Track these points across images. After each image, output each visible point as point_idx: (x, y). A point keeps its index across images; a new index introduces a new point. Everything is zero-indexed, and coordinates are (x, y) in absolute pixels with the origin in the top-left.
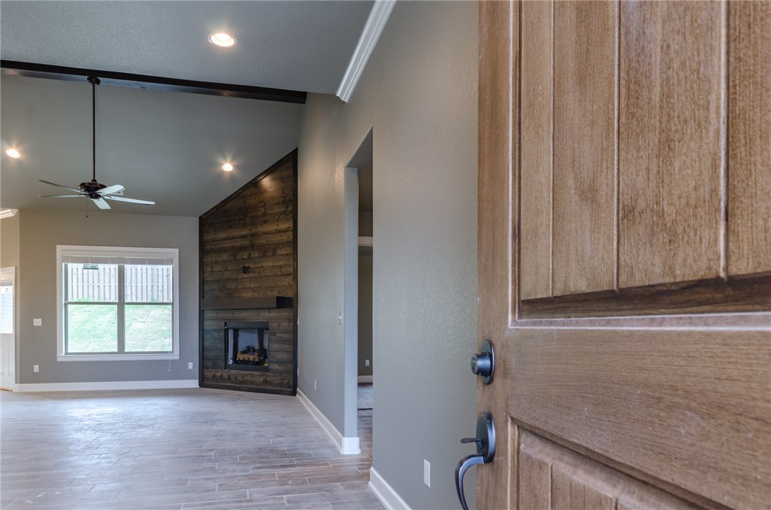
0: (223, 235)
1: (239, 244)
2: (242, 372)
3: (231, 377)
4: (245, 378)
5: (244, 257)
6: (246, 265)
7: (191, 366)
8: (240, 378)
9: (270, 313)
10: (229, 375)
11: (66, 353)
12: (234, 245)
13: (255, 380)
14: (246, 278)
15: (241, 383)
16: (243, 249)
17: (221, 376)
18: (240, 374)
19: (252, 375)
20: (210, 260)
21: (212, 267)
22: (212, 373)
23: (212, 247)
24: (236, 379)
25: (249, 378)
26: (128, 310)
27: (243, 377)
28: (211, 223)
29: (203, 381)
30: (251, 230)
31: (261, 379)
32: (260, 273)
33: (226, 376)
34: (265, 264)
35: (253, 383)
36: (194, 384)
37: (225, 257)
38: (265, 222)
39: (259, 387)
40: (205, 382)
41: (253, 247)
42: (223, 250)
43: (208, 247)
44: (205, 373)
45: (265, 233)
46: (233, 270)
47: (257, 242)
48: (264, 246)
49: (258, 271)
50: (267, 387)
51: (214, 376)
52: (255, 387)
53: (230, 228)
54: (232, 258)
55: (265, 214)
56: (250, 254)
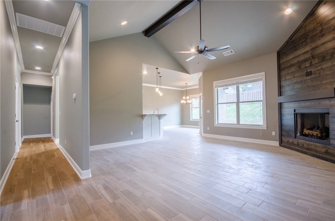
0: (292, 56)
1: (303, 58)
2: (307, 142)
3: (300, 144)
4: (310, 147)
5: (307, 65)
6: (309, 71)
7: (274, 133)
8: (305, 146)
9: (330, 101)
10: (298, 143)
11: (218, 123)
12: (299, 60)
13: (318, 149)
14: (309, 79)
15: (307, 149)
16: (305, 61)
17: (293, 142)
18: (306, 144)
19: (316, 146)
20: (284, 74)
21: (285, 78)
22: (288, 139)
23: (285, 66)
24: (303, 145)
25: (313, 147)
26: (242, 106)
27: (308, 146)
28: (284, 53)
29: (282, 143)
30: (311, 46)
31: (324, 150)
32: (320, 73)
33: (296, 142)
34: (324, 66)
35: (316, 151)
36: (277, 143)
37: (293, 69)
38: (323, 36)
39: (321, 155)
40: (283, 144)
41: (313, 57)
42: (292, 65)
43: (283, 67)
44: (283, 139)
45: (323, 44)
46: (299, 76)
47: (317, 52)
48: (323, 53)
49: (318, 72)
50: (328, 157)
51: (288, 141)
52: (318, 154)
53: (296, 51)
54: (298, 69)
55: (321, 31)
56: (311, 62)
